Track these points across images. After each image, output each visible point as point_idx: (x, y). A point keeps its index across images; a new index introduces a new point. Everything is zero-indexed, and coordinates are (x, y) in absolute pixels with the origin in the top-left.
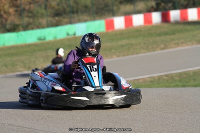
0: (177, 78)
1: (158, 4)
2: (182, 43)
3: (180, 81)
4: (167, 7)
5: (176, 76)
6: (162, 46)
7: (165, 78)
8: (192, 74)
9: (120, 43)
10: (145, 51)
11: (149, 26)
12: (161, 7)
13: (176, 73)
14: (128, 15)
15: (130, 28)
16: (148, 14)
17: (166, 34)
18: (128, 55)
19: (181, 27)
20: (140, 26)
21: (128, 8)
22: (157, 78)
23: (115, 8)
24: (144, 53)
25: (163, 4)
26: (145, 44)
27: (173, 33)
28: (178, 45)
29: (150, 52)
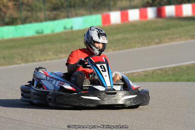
0: (170, 72)
2: (177, 38)
3: (173, 75)
4: (162, 3)
5: (170, 70)
6: (157, 41)
7: (159, 72)
8: (185, 69)
9: (116, 37)
10: (140, 45)
11: (144, 20)
12: (156, 2)
13: (170, 68)
14: (124, 10)
15: (126, 22)
16: (143, 9)
17: (161, 29)
18: (123, 49)
19: (176, 22)
20: (136, 21)
21: (124, 3)
22: (151, 72)
23: (112, 3)
24: (139, 47)
26: (140, 38)
27: (168, 28)
28: (172, 39)
29: (145, 46)
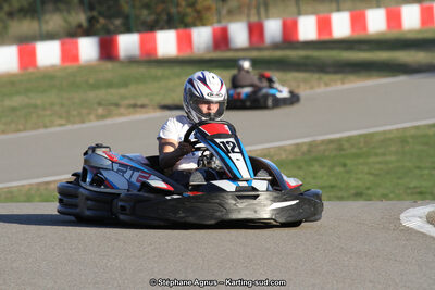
1: (91, 20)
4: (112, 27)
6: (100, 111)
9: (8, 102)
10: (63, 122)
11: (71, 66)
12: (98, 26)
14: (26, 43)
15: (31, 70)
16: (69, 41)
17: (110, 85)
18: (25, 130)
19: (142, 70)
20: (53, 67)
21: (26, 26)
24: (61, 125)
25: (102, 20)
26: (62, 105)
27: (125, 84)
28: (134, 108)
29: (74, 123)
